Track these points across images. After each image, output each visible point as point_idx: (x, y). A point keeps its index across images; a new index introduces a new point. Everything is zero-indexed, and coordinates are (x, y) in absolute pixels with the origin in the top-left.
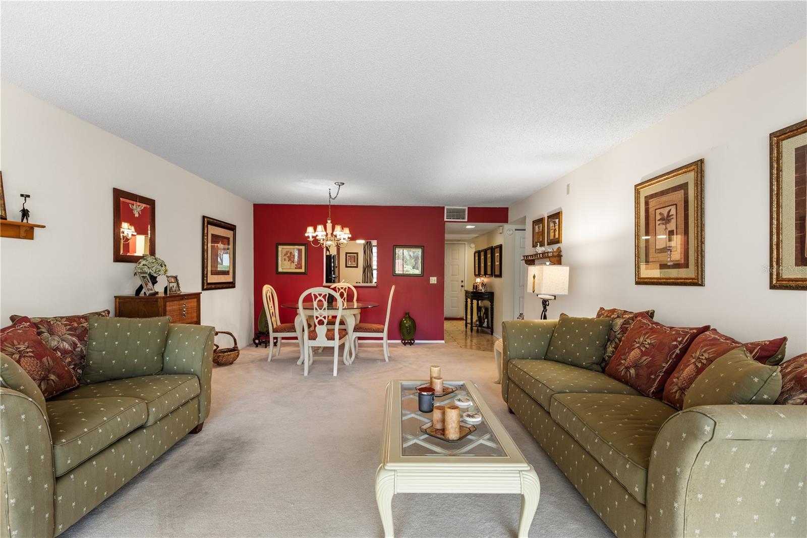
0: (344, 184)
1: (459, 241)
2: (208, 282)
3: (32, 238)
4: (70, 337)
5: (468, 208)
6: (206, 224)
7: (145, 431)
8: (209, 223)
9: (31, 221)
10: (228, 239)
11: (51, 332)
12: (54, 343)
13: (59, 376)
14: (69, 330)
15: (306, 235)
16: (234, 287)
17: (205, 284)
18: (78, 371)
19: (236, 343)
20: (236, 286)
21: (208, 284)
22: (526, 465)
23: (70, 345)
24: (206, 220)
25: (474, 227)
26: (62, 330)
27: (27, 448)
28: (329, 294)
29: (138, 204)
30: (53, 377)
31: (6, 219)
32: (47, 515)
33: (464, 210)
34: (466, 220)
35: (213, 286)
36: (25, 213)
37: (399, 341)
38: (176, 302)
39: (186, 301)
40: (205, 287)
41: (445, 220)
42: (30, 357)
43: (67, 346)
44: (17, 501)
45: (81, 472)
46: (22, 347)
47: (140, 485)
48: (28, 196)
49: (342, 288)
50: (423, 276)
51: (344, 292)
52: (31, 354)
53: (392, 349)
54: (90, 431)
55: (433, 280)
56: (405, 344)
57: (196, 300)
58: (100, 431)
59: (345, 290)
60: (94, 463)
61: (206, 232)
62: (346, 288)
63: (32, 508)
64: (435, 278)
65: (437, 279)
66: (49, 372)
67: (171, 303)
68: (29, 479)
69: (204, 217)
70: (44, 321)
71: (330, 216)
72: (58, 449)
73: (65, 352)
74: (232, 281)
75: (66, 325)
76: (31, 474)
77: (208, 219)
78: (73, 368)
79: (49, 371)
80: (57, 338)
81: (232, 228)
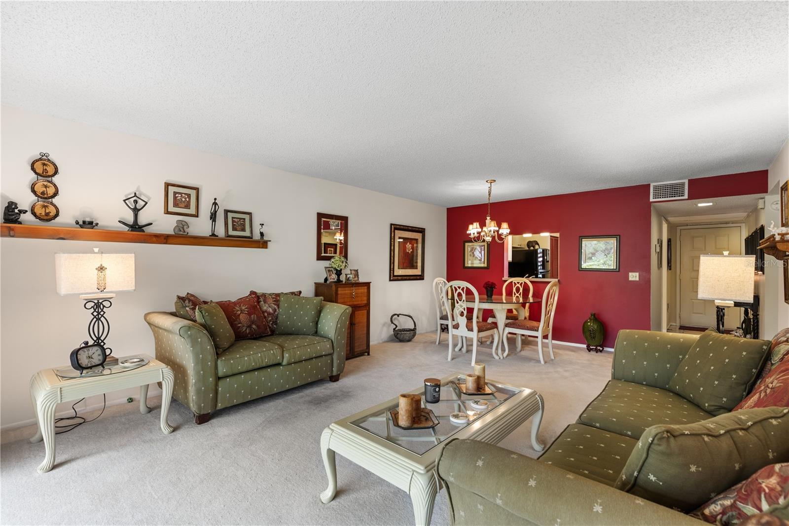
0: (495, 181)
1: (727, 223)
2: (395, 274)
3: (266, 248)
4: (273, 305)
5: (690, 181)
6: (393, 230)
7: (281, 367)
8: (395, 229)
9: (265, 238)
10: (417, 240)
11: (265, 302)
12: (265, 308)
13: (258, 326)
14: (274, 301)
15: (468, 232)
16: (423, 279)
17: (392, 276)
18: (274, 326)
19: (415, 326)
20: (425, 279)
21: (394, 276)
22: (422, 468)
23: (273, 310)
24: (393, 226)
25: (711, 204)
26: (270, 301)
27: (201, 356)
28: (467, 287)
29: (334, 221)
30: (254, 326)
31: (252, 238)
32: (211, 395)
33: (683, 184)
34: (686, 197)
35: (399, 278)
36: (262, 234)
37: (585, 346)
38: (347, 289)
39: (356, 288)
40: (392, 279)
41: (652, 200)
42: (246, 313)
43: (271, 310)
44: (195, 381)
45: (234, 379)
46: (243, 308)
47: (277, 401)
48: (263, 224)
49: (518, 283)
50: (619, 271)
51: (520, 286)
52: (246, 312)
53: (557, 351)
54: (240, 357)
55: (634, 276)
56: (589, 350)
57: (366, 287)
58: (246, 359)
59: (521, 284)
60: (243, 376)
61: (393, 236)
62: (522, 283)
63: (203, 388)
64: (637, 274)
65: (639, 275)
66: (253, 324)
67: (343, 289)
68: (202, 372)
69: (391, 225)
70: (264, 295)
71: (489, 213)
72: (219, 362)
73: (269, 314)
74: (420, 274)
75: (273, 298)
76: (203, 370)
77: (395, 226)
78: (272, 324)
79: (253, 322)
80: (267, 305)
81: (422, 231)
